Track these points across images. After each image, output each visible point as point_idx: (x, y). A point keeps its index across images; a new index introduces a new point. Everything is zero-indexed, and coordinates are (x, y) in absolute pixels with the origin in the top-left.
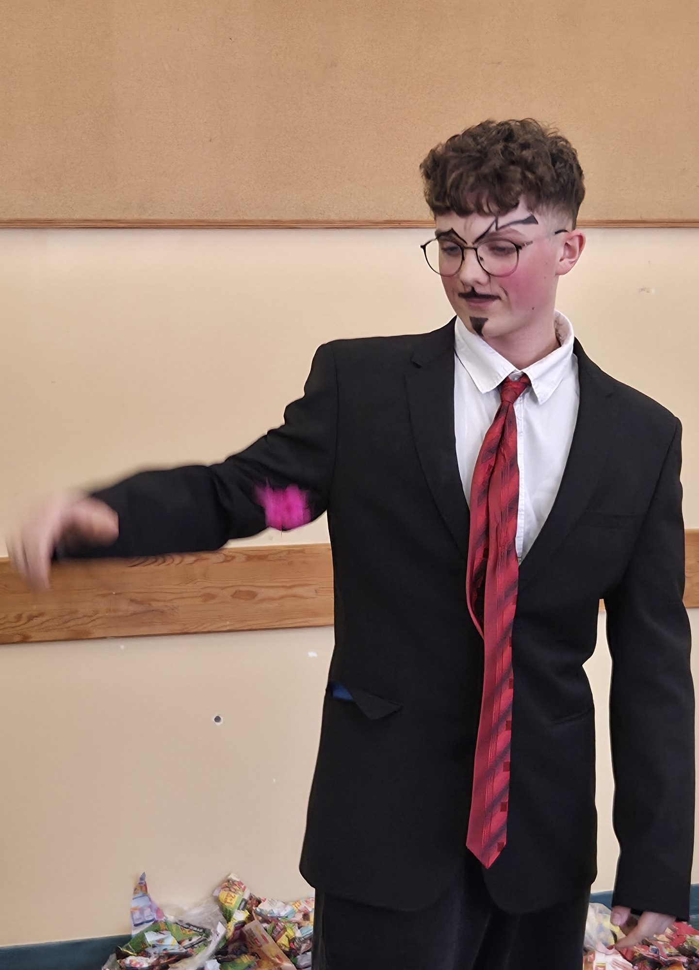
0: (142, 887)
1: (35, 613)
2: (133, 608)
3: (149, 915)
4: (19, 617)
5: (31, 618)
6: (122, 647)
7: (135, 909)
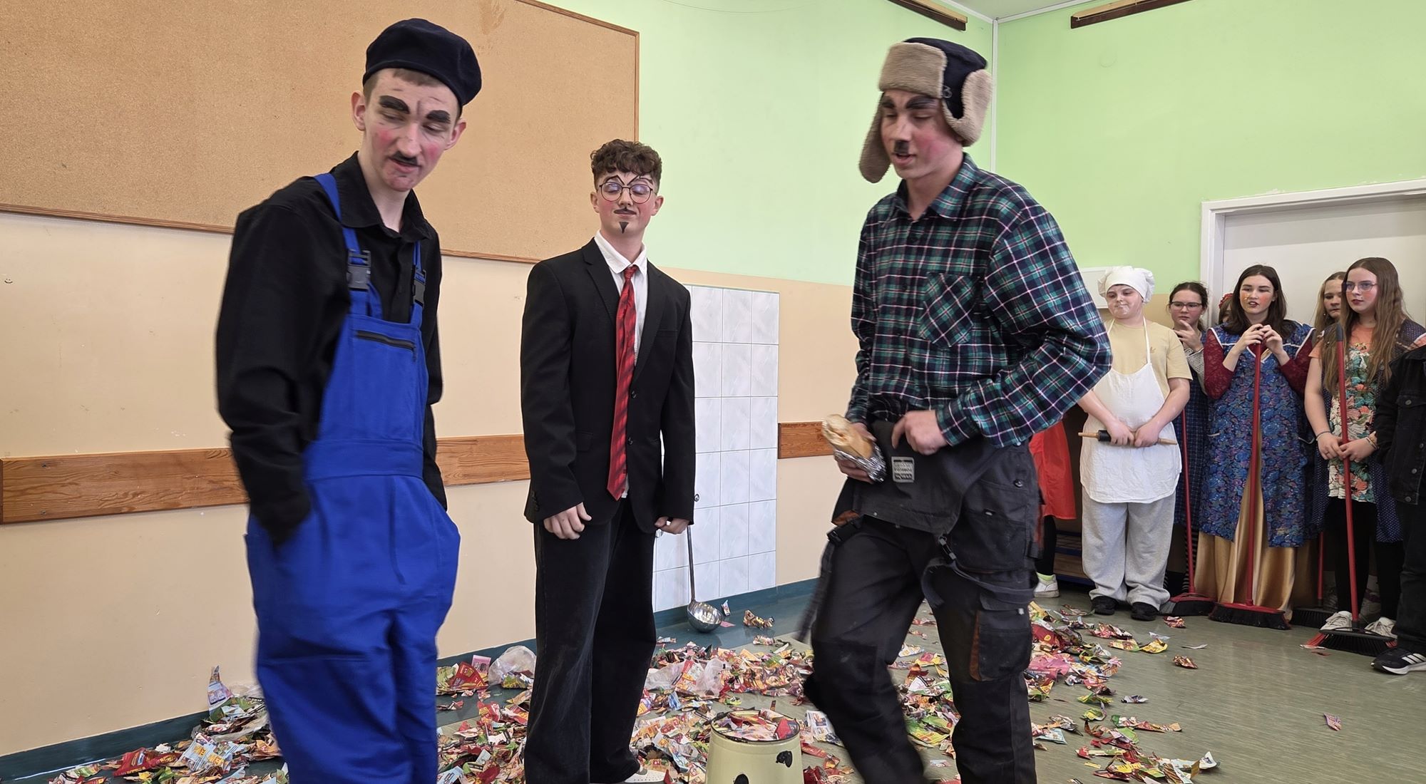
0: (216, 677)
1: (139, 492)
2: (210, 486)
3: (220, 695)
4: (126, 495)
5: (135, 495)
6: (202, 513)
7: (211, 692)
